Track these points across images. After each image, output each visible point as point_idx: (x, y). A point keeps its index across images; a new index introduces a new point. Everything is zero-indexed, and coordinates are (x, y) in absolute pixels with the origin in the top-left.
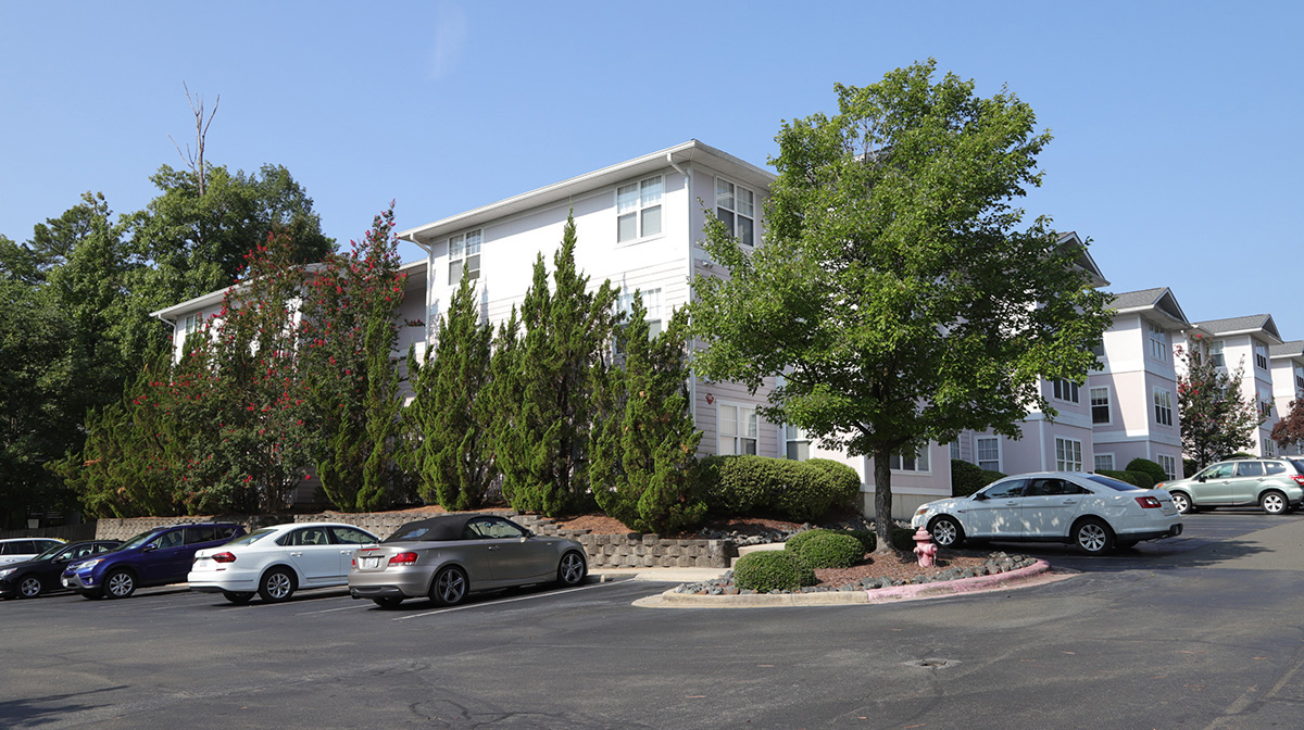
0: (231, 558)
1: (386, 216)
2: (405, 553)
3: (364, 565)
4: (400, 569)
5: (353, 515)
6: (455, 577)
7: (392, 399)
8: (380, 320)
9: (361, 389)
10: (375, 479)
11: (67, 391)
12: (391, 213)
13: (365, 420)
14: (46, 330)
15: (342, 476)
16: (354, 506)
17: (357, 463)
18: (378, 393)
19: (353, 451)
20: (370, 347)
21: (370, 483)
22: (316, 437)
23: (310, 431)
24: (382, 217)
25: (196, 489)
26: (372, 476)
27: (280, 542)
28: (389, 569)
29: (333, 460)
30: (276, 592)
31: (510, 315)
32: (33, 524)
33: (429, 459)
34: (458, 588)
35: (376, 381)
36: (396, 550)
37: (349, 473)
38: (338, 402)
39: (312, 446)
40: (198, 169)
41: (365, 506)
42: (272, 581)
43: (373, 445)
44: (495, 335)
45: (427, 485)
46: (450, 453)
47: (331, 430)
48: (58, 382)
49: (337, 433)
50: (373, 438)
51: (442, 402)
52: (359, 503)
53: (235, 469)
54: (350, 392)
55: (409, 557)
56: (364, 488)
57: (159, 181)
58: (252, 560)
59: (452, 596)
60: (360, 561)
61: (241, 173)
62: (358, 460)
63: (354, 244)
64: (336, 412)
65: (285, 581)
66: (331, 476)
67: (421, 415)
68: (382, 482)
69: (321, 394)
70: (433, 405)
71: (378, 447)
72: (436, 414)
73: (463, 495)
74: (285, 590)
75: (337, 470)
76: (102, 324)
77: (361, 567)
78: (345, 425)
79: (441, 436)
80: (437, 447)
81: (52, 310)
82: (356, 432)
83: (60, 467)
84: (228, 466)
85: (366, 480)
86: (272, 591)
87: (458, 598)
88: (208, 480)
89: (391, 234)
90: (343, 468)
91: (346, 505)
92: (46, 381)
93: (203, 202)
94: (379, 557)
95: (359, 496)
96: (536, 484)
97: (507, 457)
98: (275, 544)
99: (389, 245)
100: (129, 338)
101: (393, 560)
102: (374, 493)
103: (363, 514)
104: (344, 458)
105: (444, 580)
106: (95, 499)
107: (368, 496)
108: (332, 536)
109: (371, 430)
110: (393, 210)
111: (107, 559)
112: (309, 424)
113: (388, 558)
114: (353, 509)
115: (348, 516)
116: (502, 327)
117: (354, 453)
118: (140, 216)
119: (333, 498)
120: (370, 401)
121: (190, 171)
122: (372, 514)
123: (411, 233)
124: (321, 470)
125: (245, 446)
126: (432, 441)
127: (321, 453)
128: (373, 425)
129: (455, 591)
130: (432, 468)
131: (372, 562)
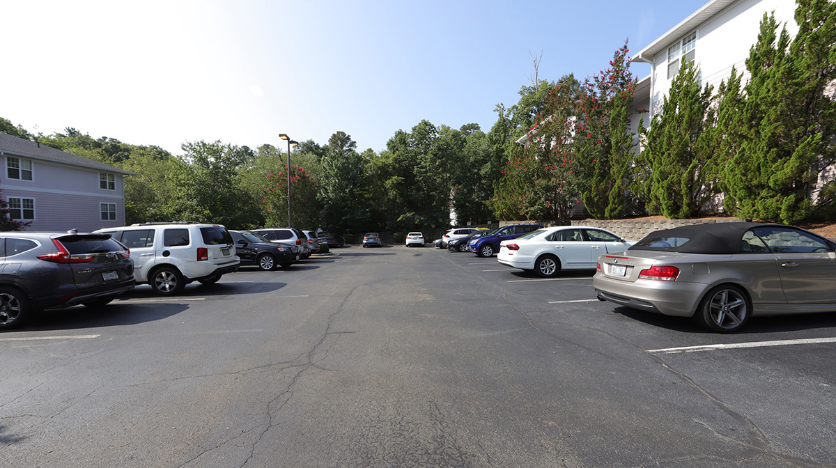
0: (516, 248)
1: (623, 50)
2: (661, 267)
3: (610, 271)
4: (655, 284)
5: (603, 221)
6: (731, 298)
7: (627, 153)
8: (619, 108)
9: (607, 150)
10: (616, 201)
11: (490, 175)
12: (626, 47)
13: (609, 168)
14: (482, 153)
15: (596, 199)
16: (603, 216)
17: (605, 193)
18: (619, 149)
19: (602, 186)
20: (612, 125)
21: (613, 203)
22: (581, 180)
23: (577, 176)
24: (620, 51)
25: (527, 208)
26: (614, 199)
27: (548, 238)
28: (639, 281)
29: (590, 191)
30: (546, 272)
31: (730, 74)
32: (469, 224)
33: (655, 185)
34: (736, 311)
35: (617, 143)
36: (649, 262)
37: (600, 198)
38: (593, 159)
39: (578, 184)
40: (535, 84)
41: (610, 216)
42: (543, 263)
43: (615, 181)
44: (715, 93)
45: (654, 202)
46: (675, 179)
47: (589, 175)
48: (486, 172)
49: (593, 176)
50: (615, 177)
51: (669, 144)
52: (606, 214)
53: (543, 199)
54: (600, 152)
55: (668, 271)
56: (609, 206)
57: (521, 93)
58: (530, 250)
59: (727, 320)
60: (606, 267)
61: (553, 82)
62: (606, 191)
63: (602, 72)
64: (592, 165)
65: (552, 264)
66: (589, 200)
67: (651, 157)
68: (621, 203)
69: (583, 156)
70: (661, 148)
71: (618, 182)
72: (663, 154)
73: (685, 208)
74: (552, 270)
75: (593, 196)
76: (503, 151)
77: (606, 272)
78: (597, 171)
79: (668, 169)
80: (664, 175)
81: (484, 147)
82: (604, 175)
83: (487, 202)
84: (540, 198)
85: (611, 202)
86: (543, 270)
87: (736, 324)
88: (532, 205)
89: (626, 58)
90: (596, 196)
91: (599, 215)
92: (482, 172)
93: (537, 95)
94: (627, 266)
95: (606, 211)
96: (773, 197)
97: (739, 176)
98: (545, 240)
99: (625, 65)
100: (511, 154)
101: (645, 273)
102: (616, 208)
103: (609, 221)
104: (597, 190)
105: (717, 301)
106: (498, 213)
107: (612, 211)
108: (586, 235)
109: (614, 172)
110: (627, 45)
111: (481, 240)
112: (577, 174)
113: (638, 269)
114: (603, 218)
115: (600, 221)
116: (722, 84)
117: (603, 187)
118: (514, 107)
119: (591, 212)
120: (614, 155)
121: (532, 86)
122: (614, 221)
123: (639, 54)
124: (583, 197)
125: (548, 189)
126: (660, 173)
127: (584, 188)
128: (615, 169)
129: (731, 315)
130: (659, 191)
131: (618, 271)
